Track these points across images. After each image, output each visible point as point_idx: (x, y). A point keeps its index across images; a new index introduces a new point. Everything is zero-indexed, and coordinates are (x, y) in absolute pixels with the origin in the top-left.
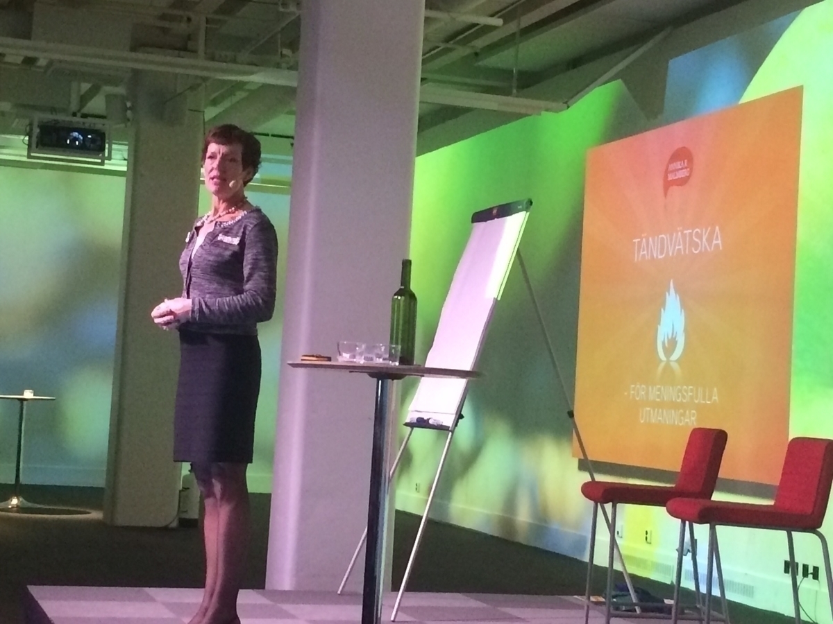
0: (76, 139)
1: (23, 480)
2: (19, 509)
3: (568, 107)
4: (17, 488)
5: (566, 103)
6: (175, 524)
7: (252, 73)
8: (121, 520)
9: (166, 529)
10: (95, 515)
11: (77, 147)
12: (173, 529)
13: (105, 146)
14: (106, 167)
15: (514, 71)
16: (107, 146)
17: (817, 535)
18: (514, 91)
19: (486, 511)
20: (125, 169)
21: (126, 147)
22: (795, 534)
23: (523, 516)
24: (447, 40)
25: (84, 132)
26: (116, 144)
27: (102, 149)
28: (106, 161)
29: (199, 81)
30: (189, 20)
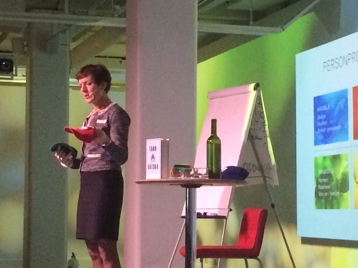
3: (284, 30)
5: (282, 28)
7: (97, 21)
14: (14, 81)
15: (251, 11)
16: (14, 69)
20: (25, 81)
21: (25, 69)
26: (19, 67)
28: (14, 78)
29: (66, 27)
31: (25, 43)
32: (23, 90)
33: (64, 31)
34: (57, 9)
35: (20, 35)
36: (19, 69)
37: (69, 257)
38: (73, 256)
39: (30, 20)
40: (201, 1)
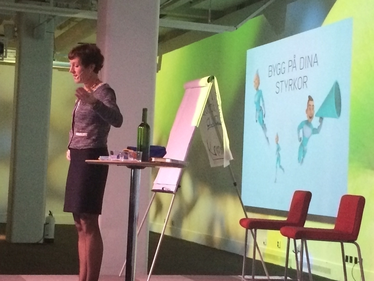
3: (237, 29)
5: (235, 27)
6: (42, 242)
7: (77, 13)
9: (38, 244)
12: (41, 244)
13: (3, 50)
14: (5, 61)
15: (209, 11)
16: (5, 50)
17: (355, 244)
18: (209, 21)
19: (199, 233)
20: (14, 62)
21: (15, 51)
22: (345, 244)
23: (218, 235)
26: (9, 49)
27: (2, 52)
28: (4, 58)
29: (51, 17)
31: (16, 29)
32: (13, 68)
36: (8, 50)
38: (51, 214)
39: (19, 10)
40: (168, 1)
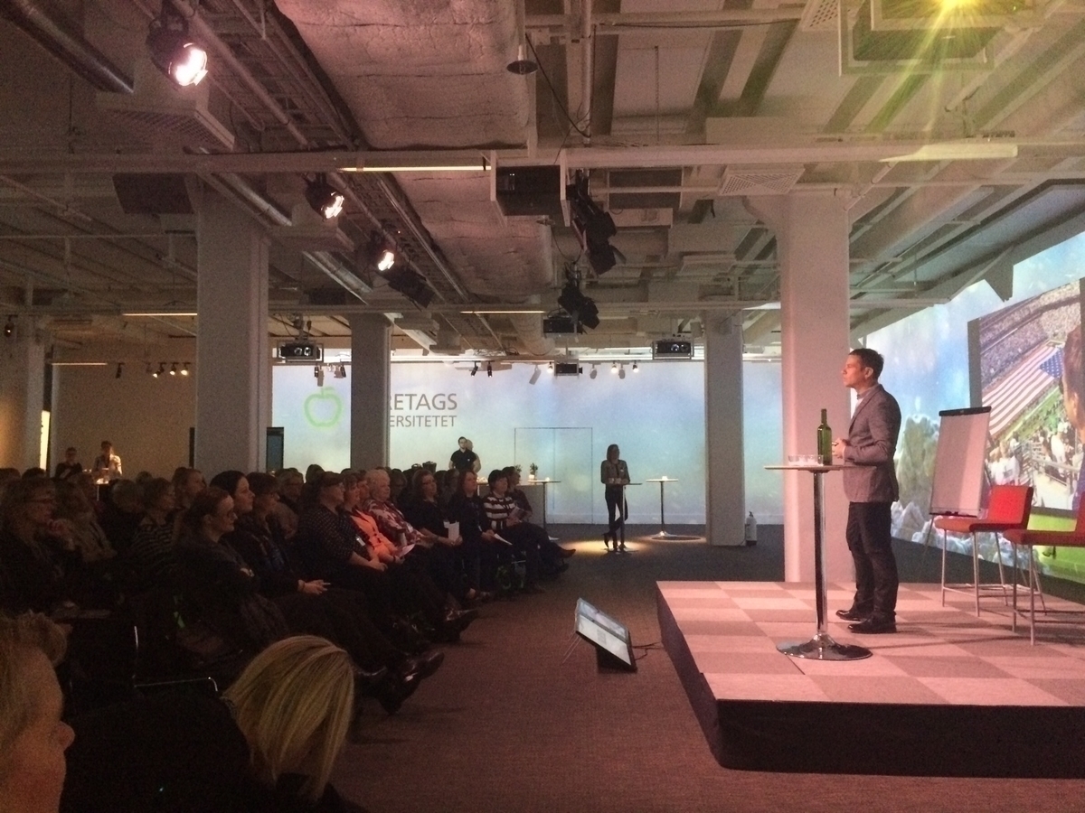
0: (676, 348)
1: (666, 522)
2: (665, 538)
3: (950, 300)
4: (663, 527)
6: (744, 544)
8: (716, 542)
9: (739, 547)
10: (703, 540)
11: (676, 352)
12: (743, 547)
13: (691, 348)
15: (915, 283)
18: (916, 295)
20: (703, 358)
21: (703, 347)
24: (875, 271)
25: (679, 344)
26: (697, 346)
27: (689, 351)
28: (692, 356)
30: (729, 280)
31: (702, 326)
32: (702, 365)
33: (734, 315)
34: (730, 294)
35: (698, 319)
37: (747, 515)
38: (751, 515)
39: (703, 308)
